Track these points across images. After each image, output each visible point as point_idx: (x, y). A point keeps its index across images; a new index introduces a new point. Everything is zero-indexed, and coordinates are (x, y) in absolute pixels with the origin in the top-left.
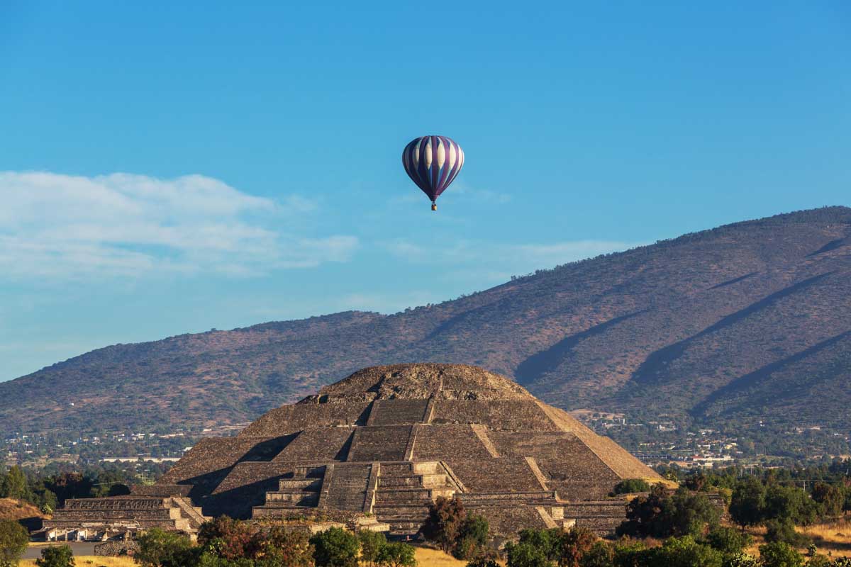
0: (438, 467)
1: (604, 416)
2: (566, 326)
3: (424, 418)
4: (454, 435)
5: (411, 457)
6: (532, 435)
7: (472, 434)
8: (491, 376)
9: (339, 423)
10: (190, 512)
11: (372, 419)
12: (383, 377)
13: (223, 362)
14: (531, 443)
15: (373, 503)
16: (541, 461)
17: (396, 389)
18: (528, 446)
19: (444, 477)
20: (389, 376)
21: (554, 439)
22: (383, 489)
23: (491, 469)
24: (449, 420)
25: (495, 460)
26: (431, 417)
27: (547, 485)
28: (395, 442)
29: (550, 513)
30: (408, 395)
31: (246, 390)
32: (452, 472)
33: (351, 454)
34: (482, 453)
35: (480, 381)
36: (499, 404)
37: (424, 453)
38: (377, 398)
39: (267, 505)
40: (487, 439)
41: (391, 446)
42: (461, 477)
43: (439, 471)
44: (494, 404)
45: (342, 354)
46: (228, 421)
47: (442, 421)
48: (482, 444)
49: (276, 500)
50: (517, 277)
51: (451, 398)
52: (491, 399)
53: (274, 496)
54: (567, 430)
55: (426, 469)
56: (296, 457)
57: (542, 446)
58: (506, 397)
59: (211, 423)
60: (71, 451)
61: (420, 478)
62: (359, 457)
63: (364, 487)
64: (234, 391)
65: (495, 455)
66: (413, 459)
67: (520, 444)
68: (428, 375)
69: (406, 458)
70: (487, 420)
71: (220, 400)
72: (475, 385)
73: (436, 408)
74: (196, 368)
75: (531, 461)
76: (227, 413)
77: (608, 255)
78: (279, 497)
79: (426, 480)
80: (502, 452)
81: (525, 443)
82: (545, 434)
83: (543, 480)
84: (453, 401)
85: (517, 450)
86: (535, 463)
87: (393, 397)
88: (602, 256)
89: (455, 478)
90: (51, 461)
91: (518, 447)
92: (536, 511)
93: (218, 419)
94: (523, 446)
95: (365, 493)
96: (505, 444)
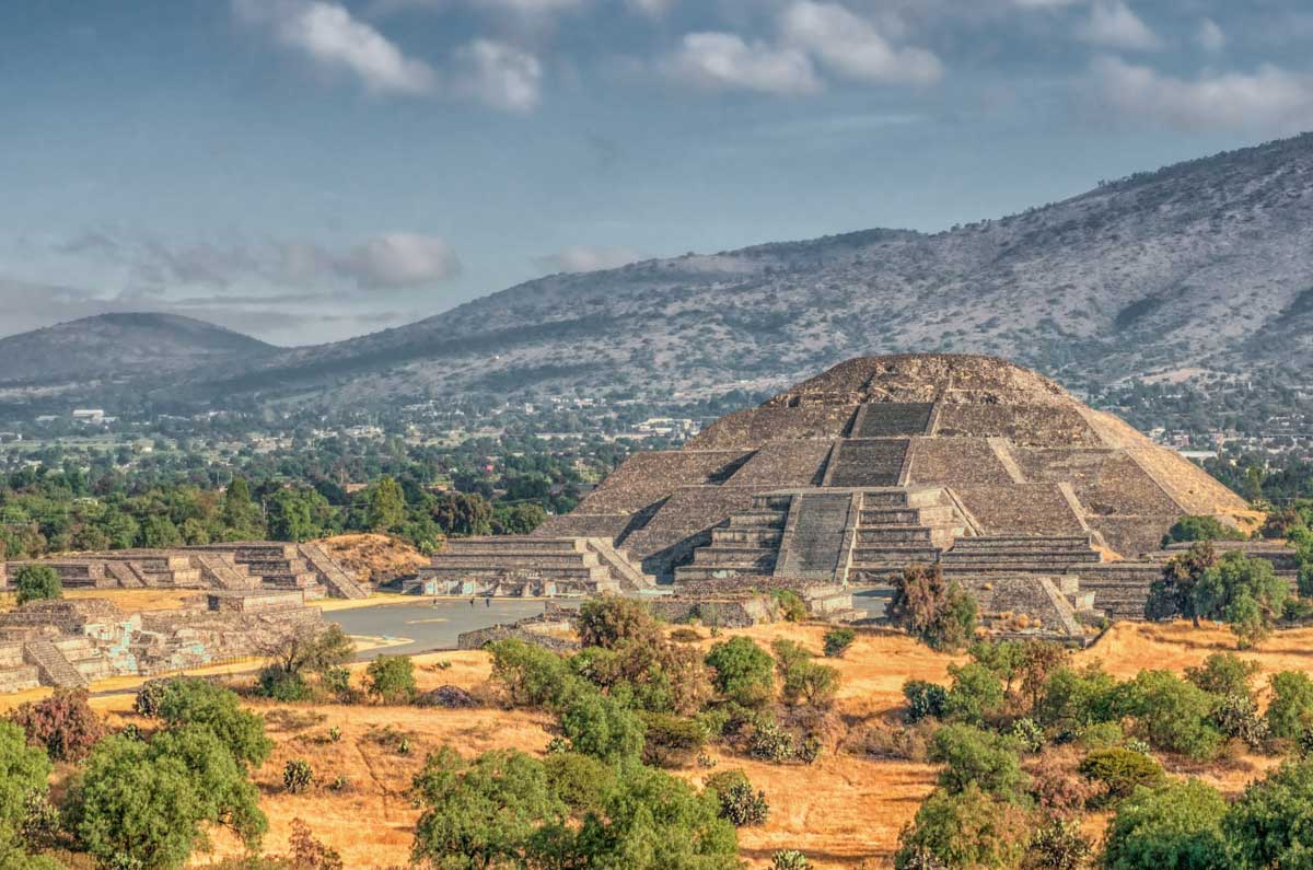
0: (942, 495)
1: (1223, 377)
2: (1173, 251)
3: (924, 428)
4: (964, 453)
5: (907, 482)
6: (1069, 453)
7: (988, 451)
8: (1017, 370)
9: (813, 434)
10: (611, 558)
11: (856, 429)
12: (874, 373)
13: (703, 299)
14: (1067, 463)
15: (853, 546)
16: (1080, 488)
17: (891, 390)
18: (1063, 468)
19: (949, 509)
20: (881, 370)
21: (1098, 458)
22: (866, 527)
23: (1013, 499)
24: (959, 432)
25: (1019, 488)
26: (936, 426)
27: (1087, 521)
28: (886, 460)
29: (1058, 585)
30: (904, 397)
31: (733, 339)
32: (960, 503)
33: (828, 477)
34: (1002, 477)
35: (1001, 379)
36: (1025, 410)
37: (925, 476)
38: (864, 401)
39: (713, 546)
40: (1009, 458)
41: (881, 468)
42: (972, 510)
43: (943, 501)
44: (1020, 410)
45: (865, 289)
46: (708, 382)
47: (950, 433)
48: (1001, 465)
49: (725, 540)
50: (1106, 183)
51: (962, 401)
52: (1016, 403)
53: (723, 535)
54: (1118, 446)
55: (926, 500)
56: (755, 480)
57: (1082, 468)
58: (1037, 400)
59: (685, 383)
60: (495, 424)
61: (915, 512)
62: (837, 481)
63: (841, 523)
64: (716, 340)
65: (1019, 479)
66: (910, 485)
67: (1053, 464)
68: (933, 370)
69: (900, 483)
70: (1010, 431)
71: (698, 352)
72: (995, 383)
73: (943, 415)
74: (665, 307)
75: (1067, 489)
76: (705, 371)
77: (1232, 152)
78: (729, 536)
79: (923, 515)
80: (1028, 475)
81: (1060, 464)
82: (1086, 451)
83: (1081, 514)
84: (966, 405)
85: (1049, 473)
86: (1071, 491)
87: (887, 399)
88: (1223, 154)
89: (965, 510)
90: (467, 436)
91: (1050, 469)
92: (1040, 583)
93: (695, 379)
94: (1055, 469)
95: (843, 532)
96: (1032, 464)
